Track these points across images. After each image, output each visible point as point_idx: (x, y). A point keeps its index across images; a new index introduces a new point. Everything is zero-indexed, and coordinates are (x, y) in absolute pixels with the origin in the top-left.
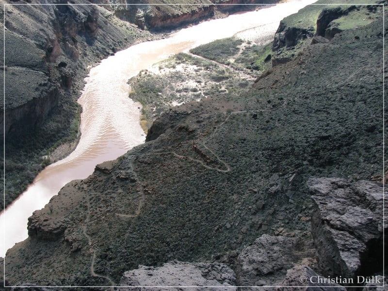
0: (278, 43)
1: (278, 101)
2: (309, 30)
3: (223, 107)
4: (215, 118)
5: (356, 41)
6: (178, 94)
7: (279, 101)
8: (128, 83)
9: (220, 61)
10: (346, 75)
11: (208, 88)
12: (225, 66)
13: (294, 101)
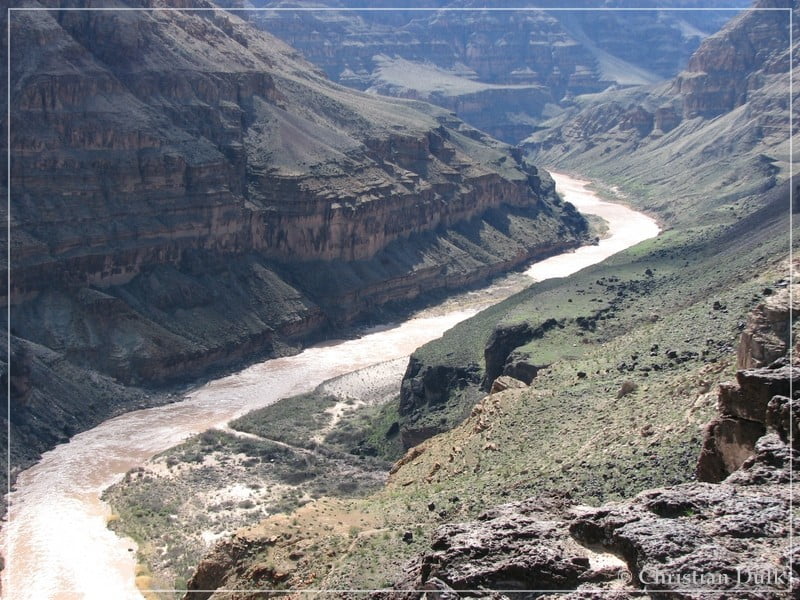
0: (411, 398)
1: (448, 506)
2: (471, 370)
3: (341, 523)
4: (327, 546)
5: (582, 381)
6: (213, 516)
7: (451, 504)
8: (103, 499)
9: (295, 442)
10: (574, 445)
11: (275, 498)
12: (305, 451)
13: (482, 502)
